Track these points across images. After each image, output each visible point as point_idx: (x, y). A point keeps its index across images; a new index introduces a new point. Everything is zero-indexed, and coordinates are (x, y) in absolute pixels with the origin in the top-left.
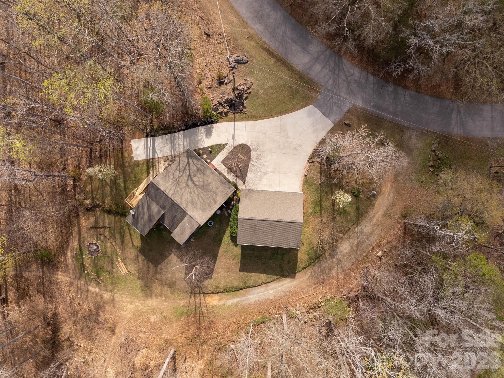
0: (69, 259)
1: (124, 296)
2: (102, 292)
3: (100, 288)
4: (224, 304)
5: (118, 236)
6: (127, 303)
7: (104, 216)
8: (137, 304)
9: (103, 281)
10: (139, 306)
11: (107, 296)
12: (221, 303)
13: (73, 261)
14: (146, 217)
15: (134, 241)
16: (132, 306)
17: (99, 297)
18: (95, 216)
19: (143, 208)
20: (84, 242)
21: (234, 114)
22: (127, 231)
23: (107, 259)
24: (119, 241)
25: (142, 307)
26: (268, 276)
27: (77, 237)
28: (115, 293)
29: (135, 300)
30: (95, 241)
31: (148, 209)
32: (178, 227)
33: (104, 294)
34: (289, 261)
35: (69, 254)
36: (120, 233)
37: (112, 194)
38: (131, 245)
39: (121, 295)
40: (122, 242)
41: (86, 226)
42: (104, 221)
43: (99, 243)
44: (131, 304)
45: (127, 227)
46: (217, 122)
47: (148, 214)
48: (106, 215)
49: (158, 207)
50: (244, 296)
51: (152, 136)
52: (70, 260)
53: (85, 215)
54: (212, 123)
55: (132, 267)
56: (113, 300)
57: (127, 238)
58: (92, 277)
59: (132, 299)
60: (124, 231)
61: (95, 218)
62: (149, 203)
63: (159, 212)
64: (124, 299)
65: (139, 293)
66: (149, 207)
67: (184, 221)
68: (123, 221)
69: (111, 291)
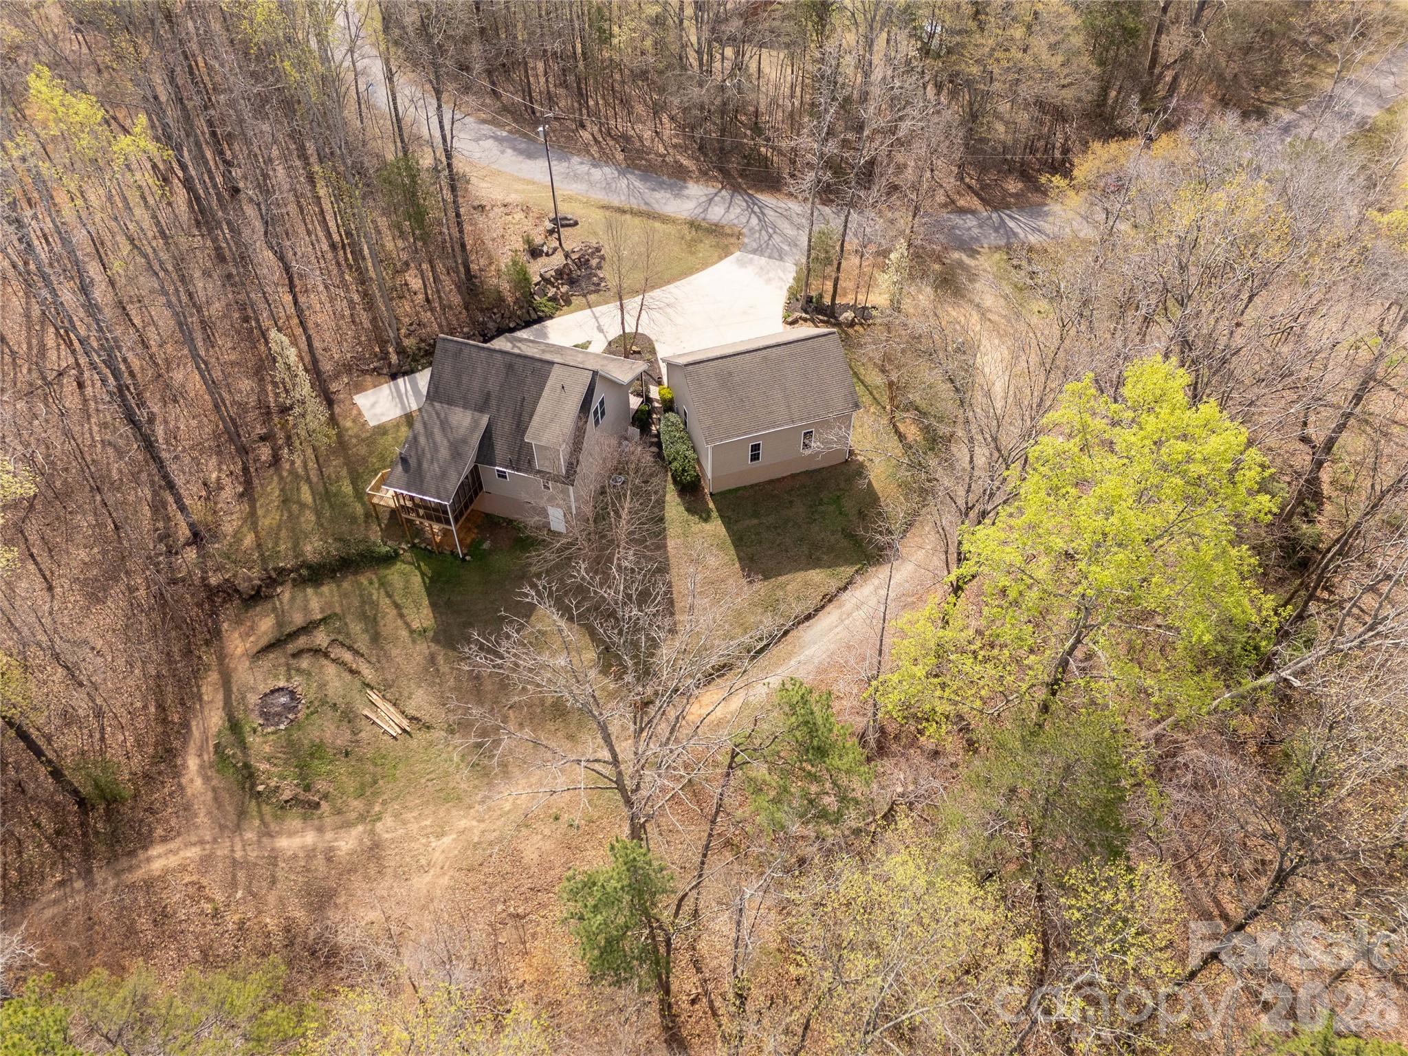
0: (192, 781)
1: (409, 816)
2: (329, 835)
3: (320, 830)
4: (745, 704)
5: (356, 628)
6: (427, 836)
7: (306, 596)
8: (463, 823)
9: (326, 796)
10: (471, 829)
11: (347, 843)
12: (736, 703)
13: (207, 779)
14: (444, 452)
15: (409, 619)
16: (447, 840)
17: (320, 861)
18: (274, 609)
19: (429, 435)
20: (244, 698)
21: (585, 296)
22: (385, 602)
23: (330, 713)
24: (362, 643)
25: (483, 826)
26: (828, 571)
27: (220, 696)
28: (379, 818)
29: (454, 812)
30: (281, 684)
31: (443, 430)
32: (540, 409)
33: (336, 840)
34: (860, 512)
35: (193, 763)
36: (363, 617)
37: (322, 525)
38: (404, 633)
39: (396, 816)
40: (376, 638)
41: (246, 653)
42: (305, 609)
43: (297, 681)
44: (439, 836)
45: (382, 591)
46: (551, 317)
47: (445, 442)
48: (310, 591)
49: (469, 413)
50: (790, 655)
51: (405, 374)
52: (199, 782)
53: (239, 622)
54: (540, 320)
55: (420, 700)
56: (374, 850)
57: (390, 622)
58: (287, 795)
59: (442, 814)
60: (375, 605)
61: (277, 617)
62: (443, 416)
63: (476, 423)
64: (414, 827)
65: (462, 779)
66: (445, 425)
67: (549, 383)
68: (366, 582)
69: (362, 818)
